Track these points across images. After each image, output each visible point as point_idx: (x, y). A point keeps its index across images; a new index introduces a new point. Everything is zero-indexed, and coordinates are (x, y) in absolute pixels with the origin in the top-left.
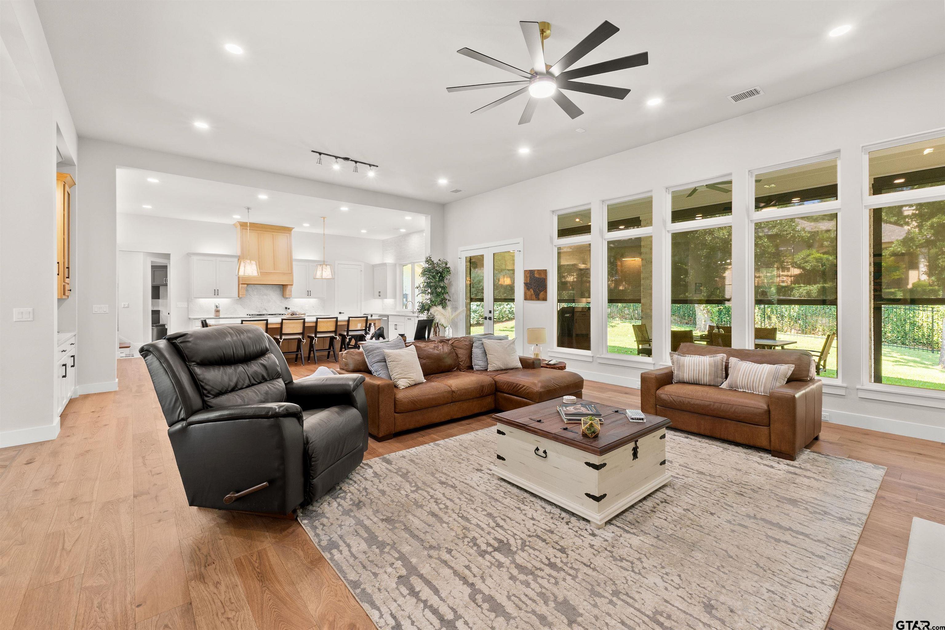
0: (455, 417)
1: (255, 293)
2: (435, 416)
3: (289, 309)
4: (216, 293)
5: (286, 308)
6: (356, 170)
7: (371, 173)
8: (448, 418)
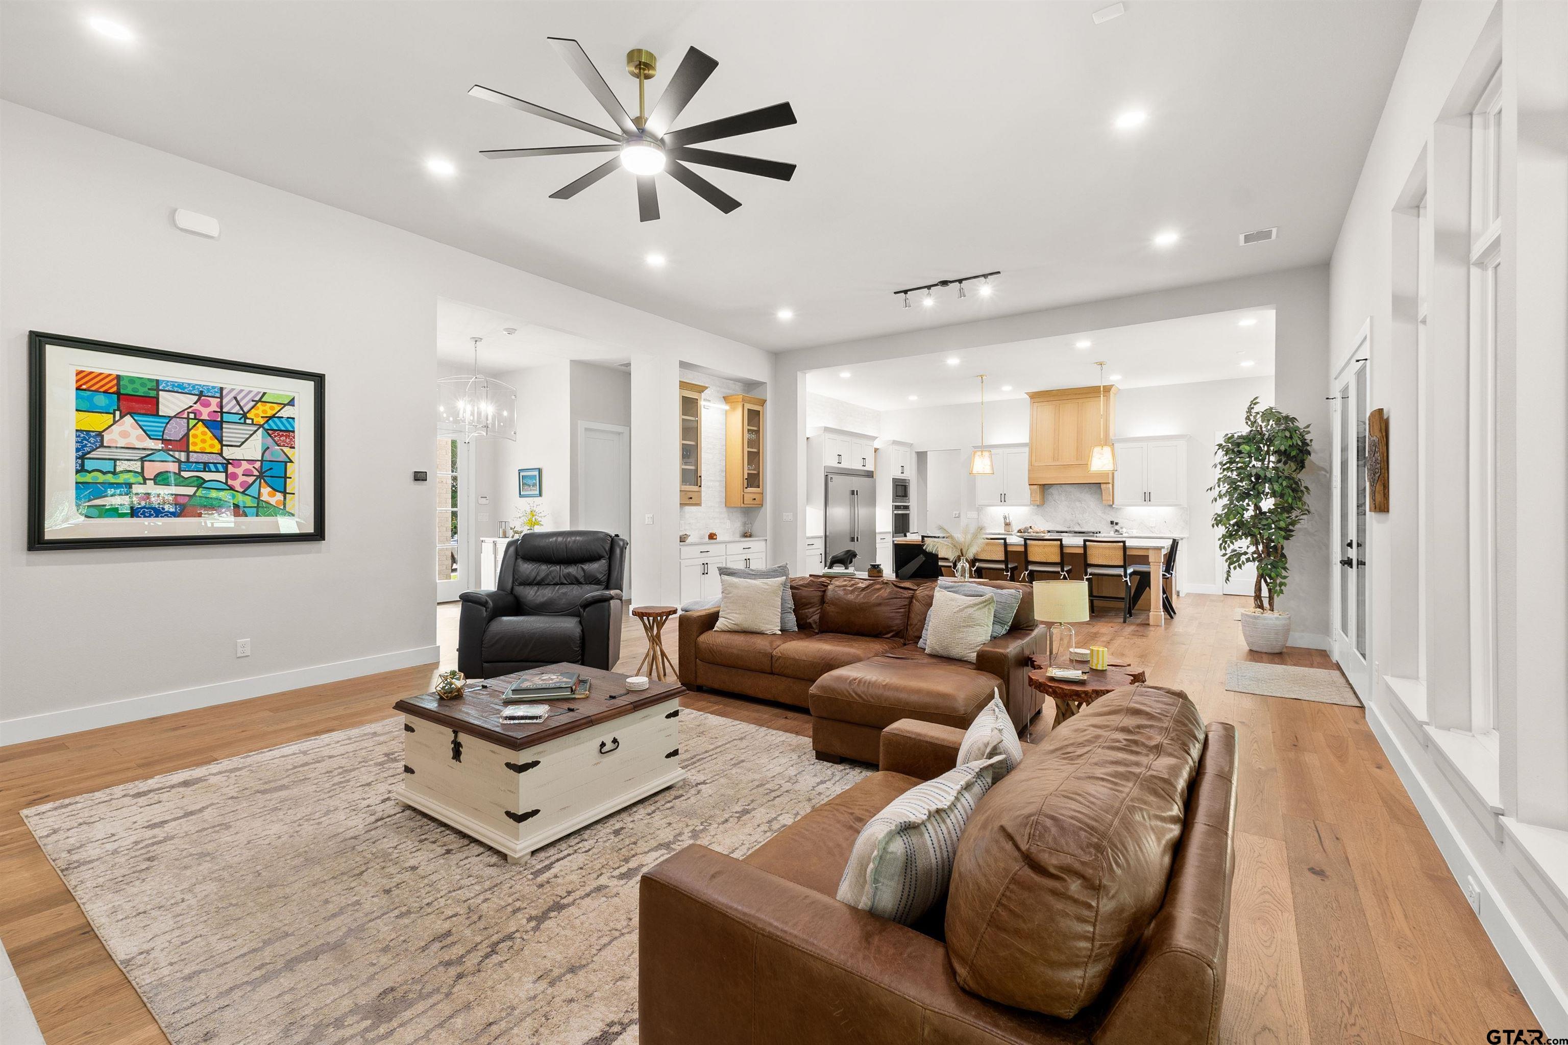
0: (781, 700)
1: (1063, 498)
2: (747, 684)
3: (1117, 524)
4: (1003, 499)
5: (1112, 523)
6: (962, 294)
7: (985, 290)
8: (768, 696)
